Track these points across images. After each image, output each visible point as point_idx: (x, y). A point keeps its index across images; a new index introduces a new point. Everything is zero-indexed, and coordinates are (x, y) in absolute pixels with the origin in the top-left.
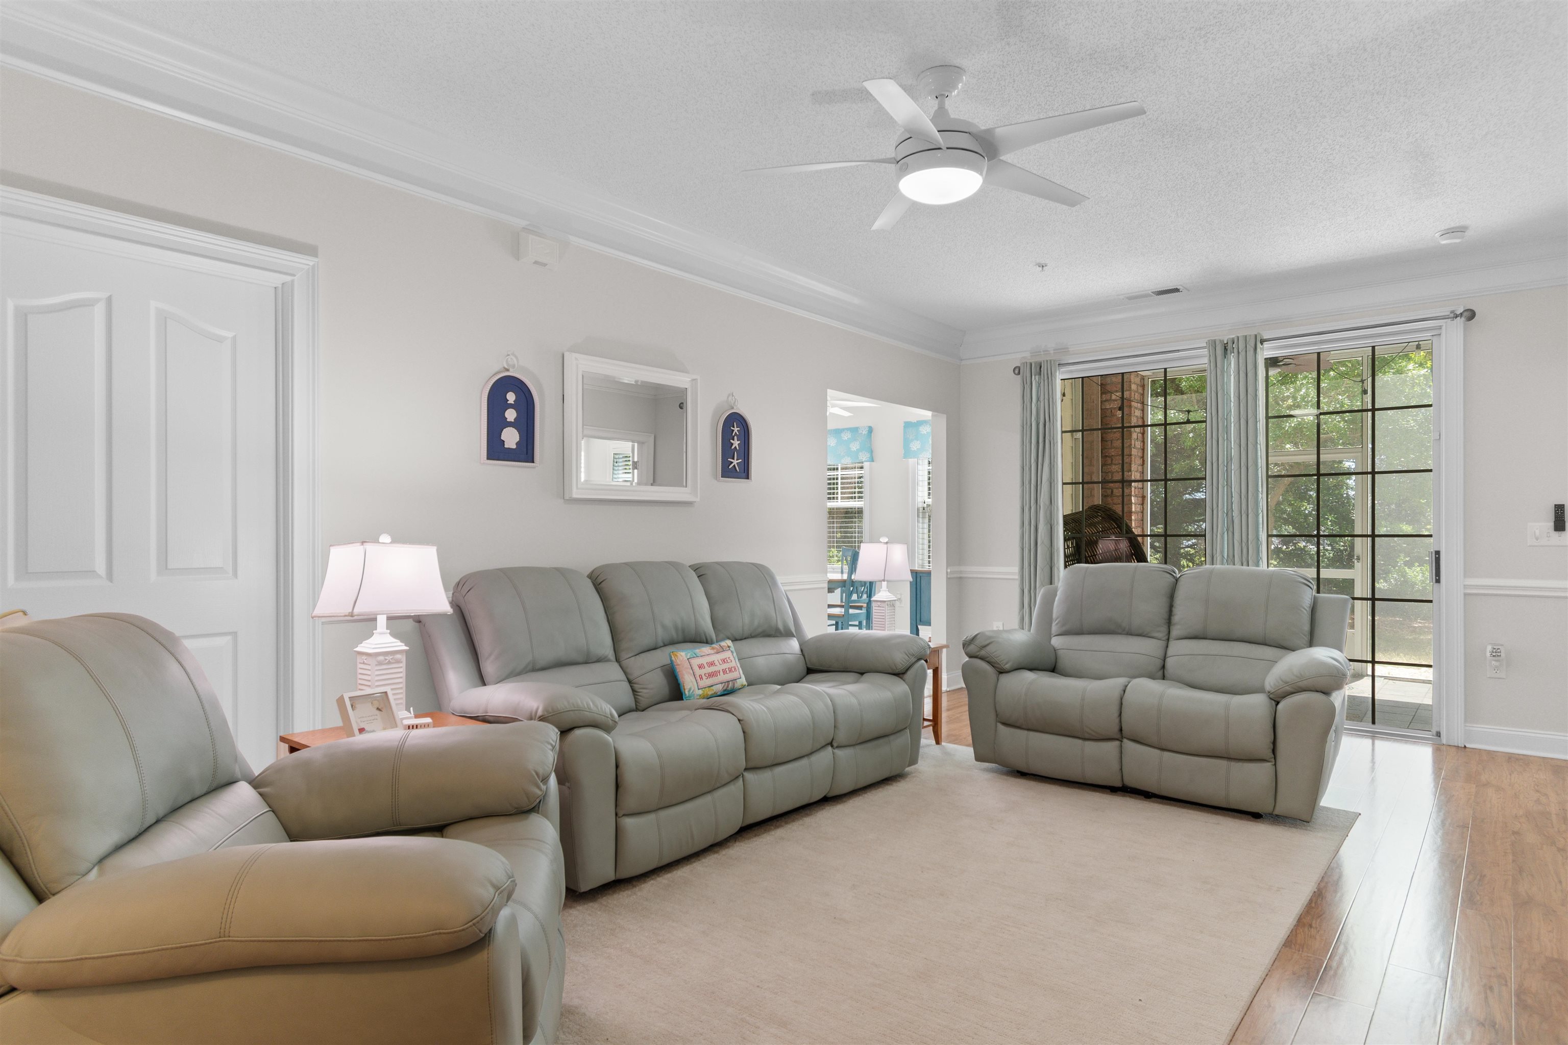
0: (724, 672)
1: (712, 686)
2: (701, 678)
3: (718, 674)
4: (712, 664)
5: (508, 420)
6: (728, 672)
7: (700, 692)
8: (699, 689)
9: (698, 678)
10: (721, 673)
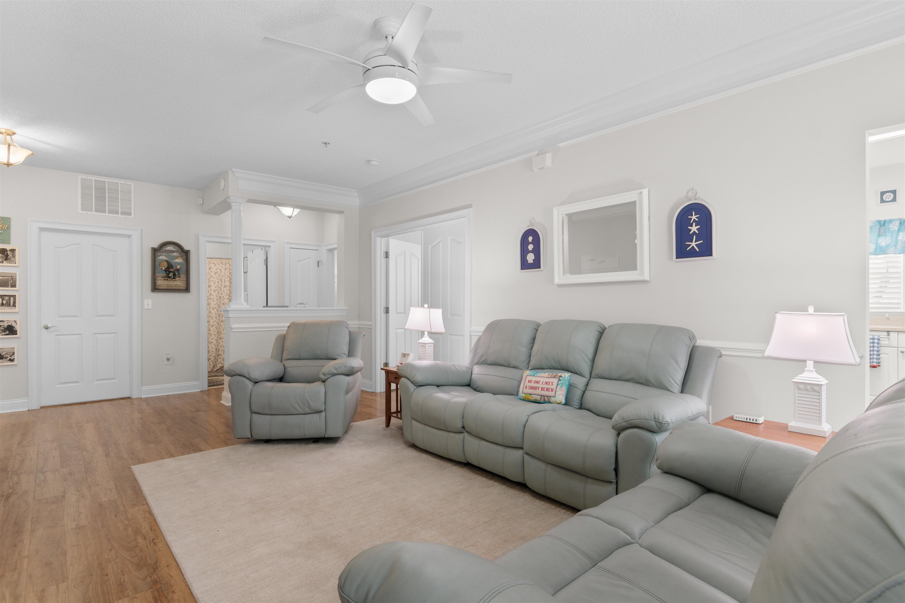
0: (543, 389)
1: (531, 394)
2: (526, 388)
3: (537, 389)
4: (537, 382)
5: (529, 250)
6: (545, 390)
7: (523, 395)
8: (523, 393)
9: (525, 387)
10: (540, 389)
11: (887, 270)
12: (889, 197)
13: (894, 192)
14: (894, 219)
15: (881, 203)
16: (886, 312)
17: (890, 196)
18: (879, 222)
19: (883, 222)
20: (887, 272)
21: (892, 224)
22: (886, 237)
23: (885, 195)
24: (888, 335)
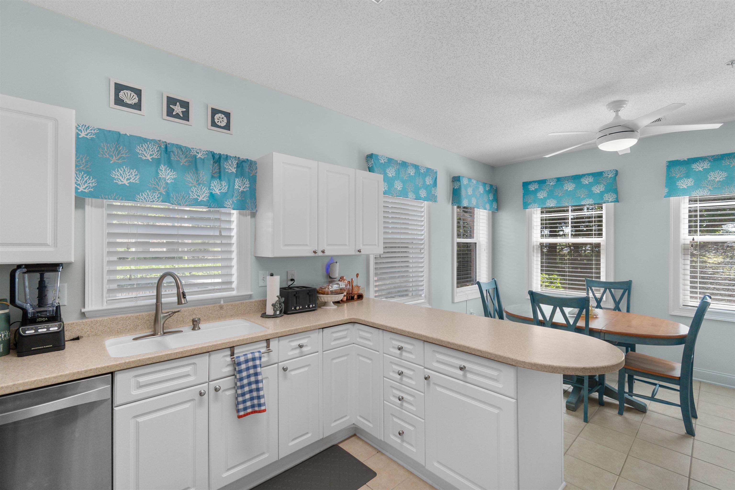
12: (221, 120)
13: (228, 115)
14: (230, 156)
15: (212, 127)
17: (223, 120)
18: (212, 155)
19: (218, 156)
21: (229, 162)
22: (221, 181)
23: (217, 116)
24: (268, 346)
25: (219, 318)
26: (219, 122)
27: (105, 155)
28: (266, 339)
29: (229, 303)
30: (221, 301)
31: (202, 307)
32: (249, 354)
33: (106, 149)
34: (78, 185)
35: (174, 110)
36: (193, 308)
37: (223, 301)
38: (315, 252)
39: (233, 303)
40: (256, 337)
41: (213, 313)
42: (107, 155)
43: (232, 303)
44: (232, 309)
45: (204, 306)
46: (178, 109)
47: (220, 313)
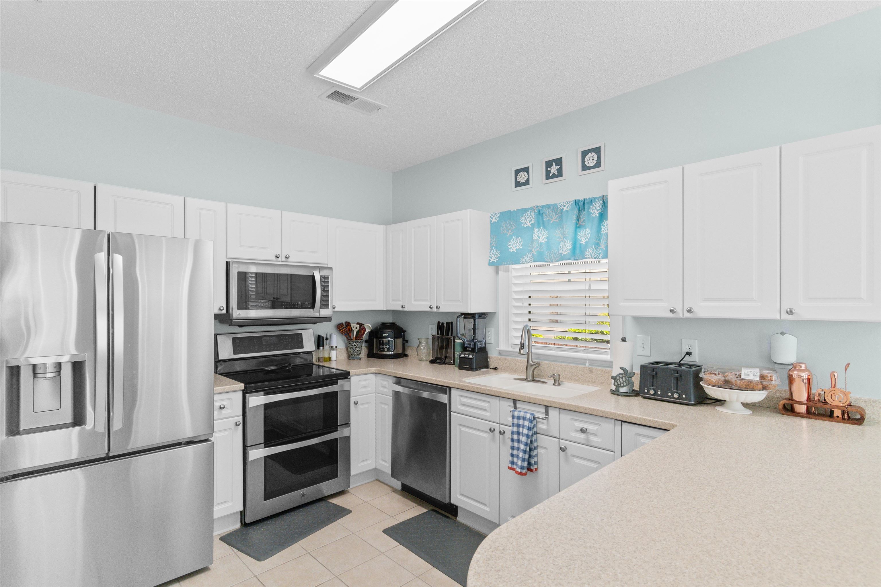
11: (590, 286)
12: (591, 159)
13: (597, 150)
14: (596, 198)
15: (583, 170)
16: (586, 360)
17: (593, 158)
18: (576, 202)
19: (583, 203)
20: (590, 289)
21: (593, 206)
22: (585, 229)
23: (587, 157)
24: (547, 413)
25: (589, 382)
26: (590, 163)
27: (504, 231)
28: (545, 405)
29: (600, 368)
30: (586, 363)
31: (573, 365)
32: (523, 412)
33: (504, 227)
34: (491, 257)
35: (551, 171)
36: (566, 364)
37: (589, 363)
38: (672, 311)
39: (604, 369)
40: (533, 398)
41: (583, 374)
42: (506, 231)
43: (602, 368)
44: (602, 375)
45: (575, 365)
46: (554, 169)
47: (590, 377)
